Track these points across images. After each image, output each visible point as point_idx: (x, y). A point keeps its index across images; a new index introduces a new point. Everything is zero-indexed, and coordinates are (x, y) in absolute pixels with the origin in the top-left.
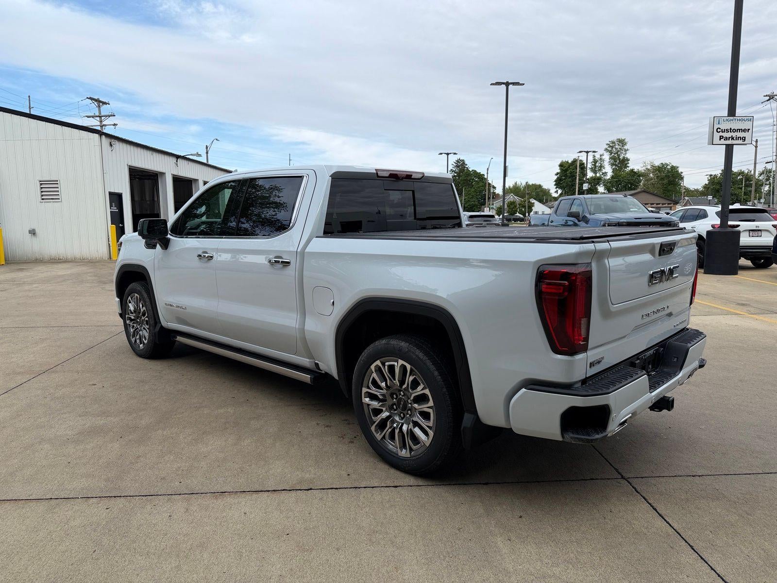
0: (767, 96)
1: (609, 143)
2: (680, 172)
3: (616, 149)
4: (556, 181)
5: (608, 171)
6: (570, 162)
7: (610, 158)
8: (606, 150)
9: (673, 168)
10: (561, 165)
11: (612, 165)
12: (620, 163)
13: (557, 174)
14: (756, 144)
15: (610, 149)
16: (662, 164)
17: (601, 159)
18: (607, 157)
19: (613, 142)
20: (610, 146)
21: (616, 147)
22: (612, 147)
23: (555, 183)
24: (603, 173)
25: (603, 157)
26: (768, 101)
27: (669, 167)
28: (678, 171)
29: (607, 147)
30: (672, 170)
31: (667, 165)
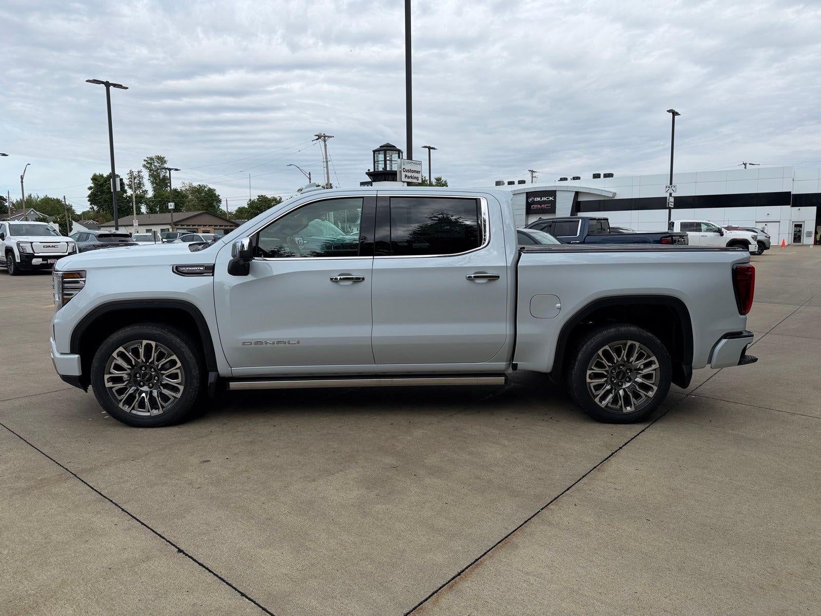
0: (317, 135)
1: (147, 159)
2: (217, 195)
3: (155, 166)
4: (89, 196)
5: (149, 189)
6: (105, 176)
7: (150, 175)
8: (144, 166)
9: (210, 190)
10: (95, 179)
11: (153, 183)
12: (161, 182)
13: (90, 188)
14: (310, 176)
15: (148, 166)
16: (199, 185)
17: (139, 175)
18: (146, 174)
19: (151, 159)
20: (148, 163)
21: (156, 164)
22: (151, 164)
23: (88, 198)
24: (143, 192)
25: (142, 174)
26: (317, 140)
27: (206, 189)
28: (215, 194)
29: (145, 163)
30: (209, 192)
31: (205, 187)
